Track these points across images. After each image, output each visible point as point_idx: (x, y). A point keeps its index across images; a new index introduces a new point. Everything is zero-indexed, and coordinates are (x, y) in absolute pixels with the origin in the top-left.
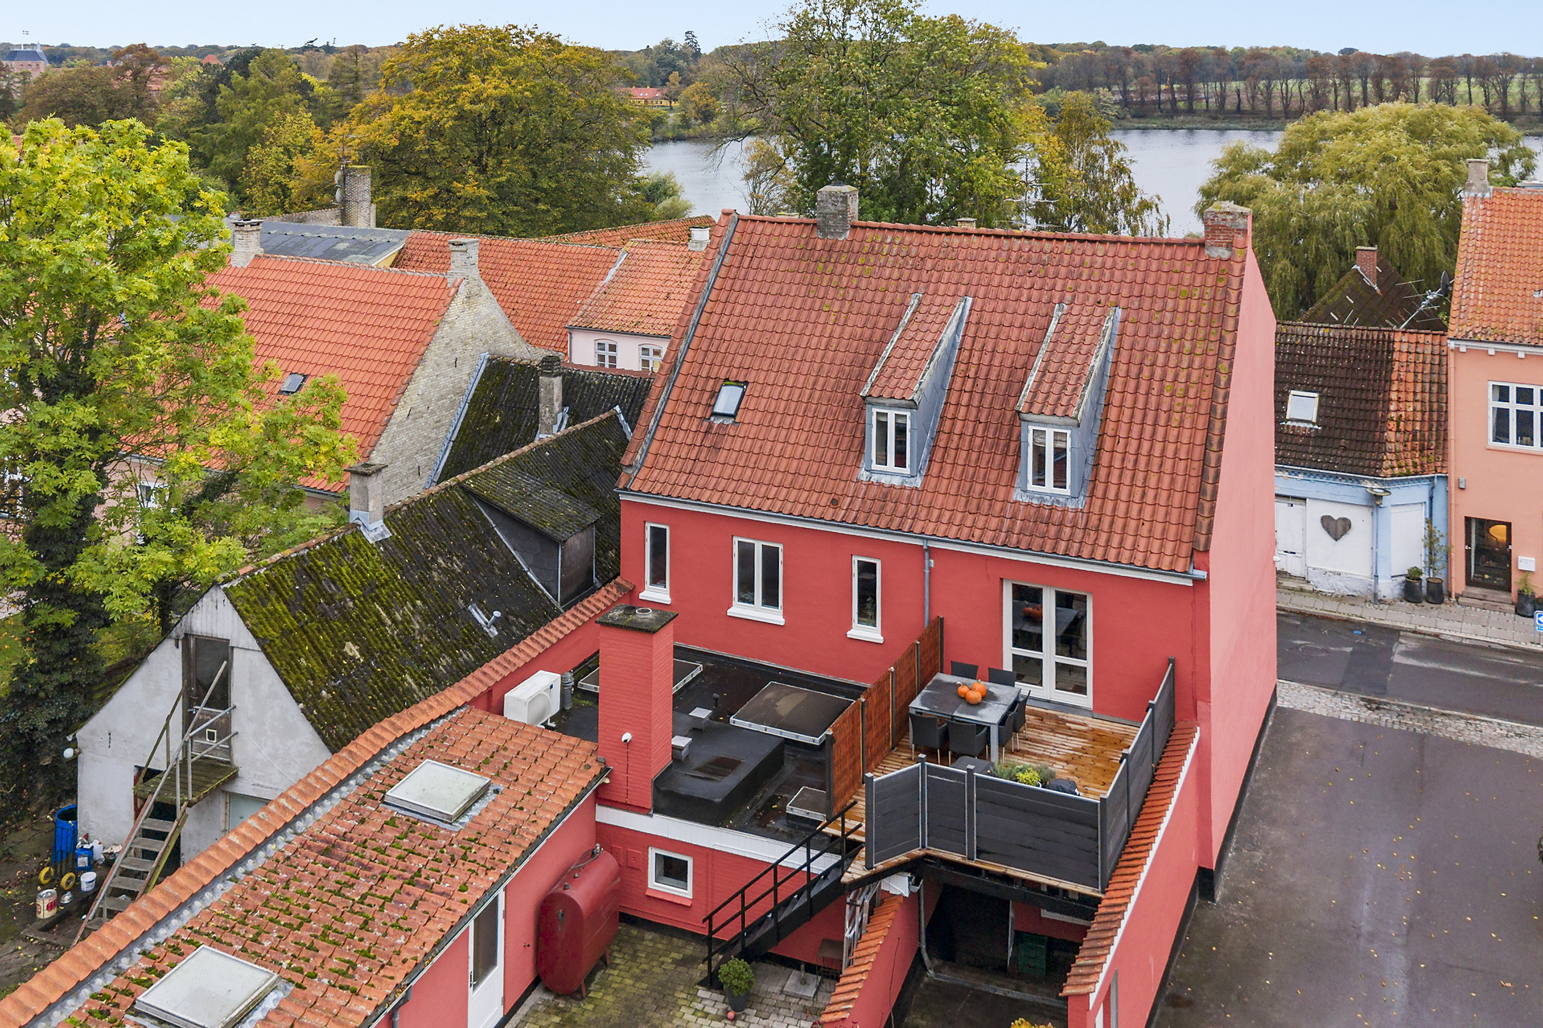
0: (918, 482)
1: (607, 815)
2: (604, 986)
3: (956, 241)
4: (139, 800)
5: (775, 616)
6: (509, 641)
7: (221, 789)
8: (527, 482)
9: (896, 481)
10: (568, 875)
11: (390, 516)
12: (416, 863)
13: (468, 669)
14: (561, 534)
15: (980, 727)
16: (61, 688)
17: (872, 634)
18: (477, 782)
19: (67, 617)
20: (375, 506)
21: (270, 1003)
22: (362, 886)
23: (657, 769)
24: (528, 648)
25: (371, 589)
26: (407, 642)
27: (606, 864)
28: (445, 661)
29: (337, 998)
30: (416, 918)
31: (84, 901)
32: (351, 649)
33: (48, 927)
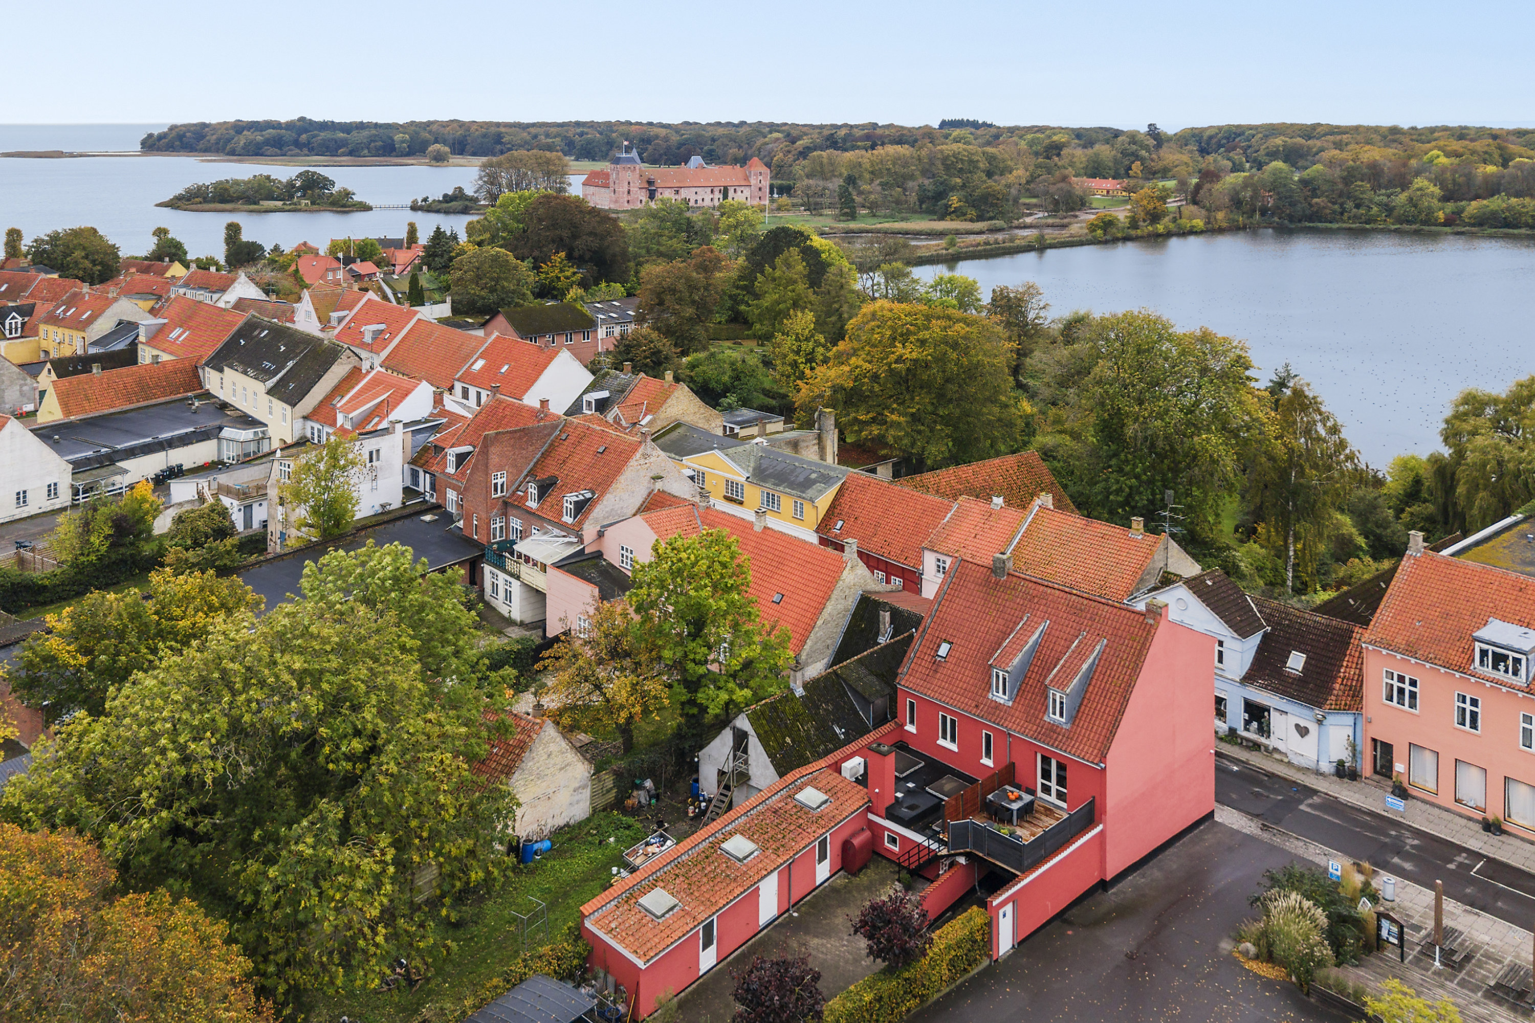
0: (1010, 704)
1: (871, 816)
2: (865, 874)
3: (1049, 591)
4: (719, 783)
5: (954, 747)
6: (847, 742)
7: (745, 782)
8: (863, 671)
9: (1002, 702)
10: (854, 835)
11: (805, 686)
12: (801, 821)
13: (832, 751)
14: (871, 699)
15: (1008, 809)
16: (693, 735)
17: (988, 762)
18: (825, 797)
19: (695, 711)
20: (799, 683)
21: (755, 854)
22: (784, 825)
23: (887, 804)
24: (853, 747)
25: (796, 716)
26: (808, 737)
27: (867, 834)
28: (822, 747)
29: (773, 857)
30: (799, 839)
31: (703, 813)
32: (788, 740)
33: (692, 819)
